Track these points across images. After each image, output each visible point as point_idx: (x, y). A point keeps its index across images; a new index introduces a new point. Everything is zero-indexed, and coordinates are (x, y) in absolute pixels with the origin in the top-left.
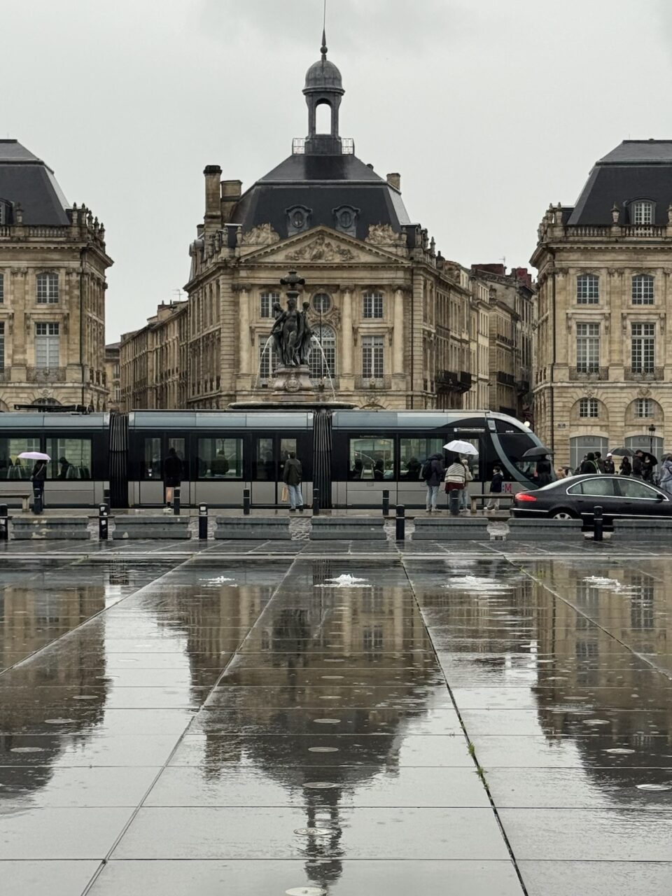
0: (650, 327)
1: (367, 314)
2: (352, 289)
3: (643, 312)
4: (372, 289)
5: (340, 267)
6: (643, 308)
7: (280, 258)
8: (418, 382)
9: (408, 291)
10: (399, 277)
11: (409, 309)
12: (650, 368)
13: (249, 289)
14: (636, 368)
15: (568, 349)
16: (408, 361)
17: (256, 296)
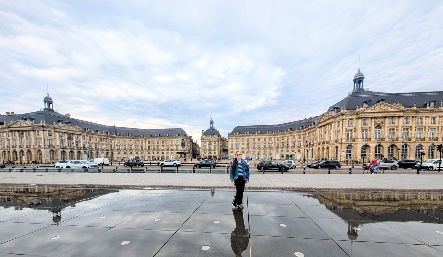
0: (238, 144)
1: (214, 143)
2: (213, 141)
3: (237, 143)
4: (215, 141)
5: (211, 139)
6: (237, 142)
7: (206, 138)
8: (219, 150)
9: (218, 141)
10: (217, 140)
11: (218, 143)
12: (238, 148)
13: (203, 141)
14: (237, 148)
15: (230, 146)
16: (218, 148)
17: (204, 142)
